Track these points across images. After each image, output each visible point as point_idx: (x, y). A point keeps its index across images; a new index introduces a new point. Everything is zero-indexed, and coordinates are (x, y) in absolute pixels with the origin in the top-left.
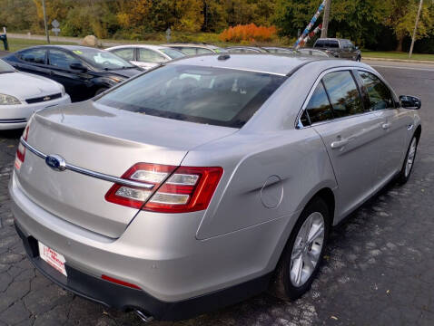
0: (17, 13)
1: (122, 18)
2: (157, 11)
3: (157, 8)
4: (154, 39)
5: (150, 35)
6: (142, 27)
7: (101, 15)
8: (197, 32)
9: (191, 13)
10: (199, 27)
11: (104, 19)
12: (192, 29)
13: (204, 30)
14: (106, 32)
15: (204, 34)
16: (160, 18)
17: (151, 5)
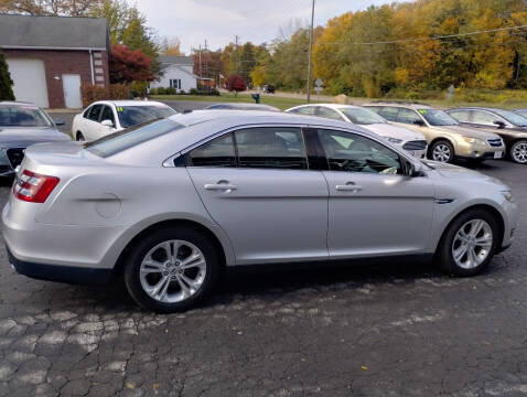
0: (294, 72)
1: (401, 74)
2: (446, 65)
3: (447, 61)
4: (435, 97)
5: (431, 92)
6: (424, 84)
7: (375, 73)
8: (500, 88)
9: (495, 66)
10: (504, 83)
11: (378, 77)
12: (492, 85)
13: (510, 86)
14: (378, 90)
15: (508, 92)
16: (449, 73)
17: (439, 58)
